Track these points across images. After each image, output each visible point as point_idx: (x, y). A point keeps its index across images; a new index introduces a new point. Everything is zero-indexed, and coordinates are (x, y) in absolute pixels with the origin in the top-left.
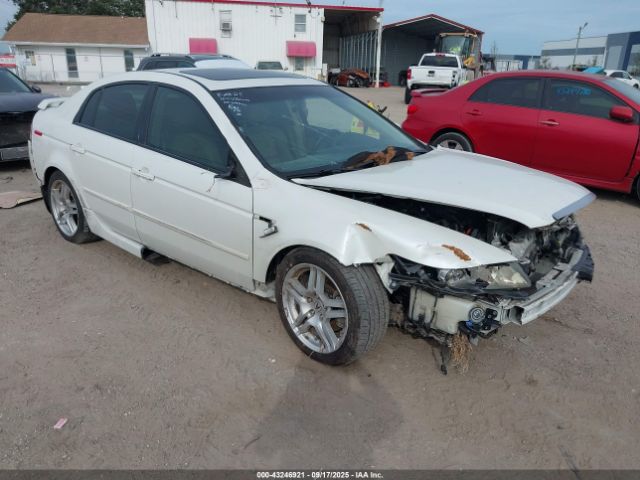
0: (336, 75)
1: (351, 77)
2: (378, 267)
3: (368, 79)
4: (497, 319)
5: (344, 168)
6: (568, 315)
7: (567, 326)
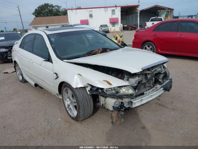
0: (126, 27)
1: (130, 27)
2: (86, 88)
3: (136, 27)
4: (124, 105)
5: (84, 56)
6: (169, 103)
7: (166, 107)
